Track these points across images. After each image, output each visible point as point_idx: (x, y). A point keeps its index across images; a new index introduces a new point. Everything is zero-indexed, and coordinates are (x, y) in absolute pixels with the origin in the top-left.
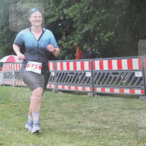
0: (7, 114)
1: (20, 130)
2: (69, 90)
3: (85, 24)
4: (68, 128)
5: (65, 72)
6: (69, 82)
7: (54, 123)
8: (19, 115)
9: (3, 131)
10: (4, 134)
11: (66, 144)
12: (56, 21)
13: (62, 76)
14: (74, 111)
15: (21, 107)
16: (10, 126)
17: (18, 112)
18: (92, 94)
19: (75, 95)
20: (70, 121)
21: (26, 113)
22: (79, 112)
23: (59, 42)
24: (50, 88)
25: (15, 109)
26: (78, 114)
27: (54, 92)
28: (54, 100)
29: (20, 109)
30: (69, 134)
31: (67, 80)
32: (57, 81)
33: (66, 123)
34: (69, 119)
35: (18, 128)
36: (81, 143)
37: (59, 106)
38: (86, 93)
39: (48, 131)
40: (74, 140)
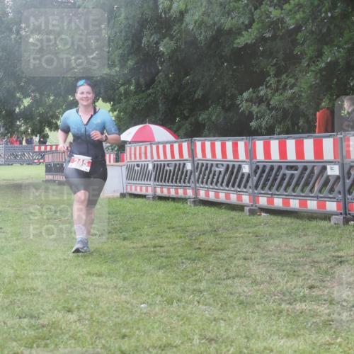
0: (138, 265)
1: (170, 302)
2: (285, 208)
3: (325, 47)
4: (285, 301)
5: (276, 165)
6: (285, 190)
7: (250, 288)
8: (165, 267)
9: (129, 306)
10: (132, 313)
11: (282, 338)
12: (254, 41)
13: (269, 175)
14: (299, 260)
15: (169, 248)
16: (146, 293)
17: (164, 259)
18: (342, 217)
19: (299, 221)
20: (289, 284)
21: (183, 263)
22: (310, 263)
23: (259, 91)
24: (239, 203)
25: (154, 252)
26: (307, 267)
27: (248, 214)
28: (249, 233)
29: (167, 252)
30: (288, 315)
31: (280, 185)
32: (256, 187)
33: (279, 288)
34: (286, 279)
35: (165, 299)
36: (317, 337)
37: (262, 246)
38: (327, 217)
39: (236, 307)
40: (300, 330)
